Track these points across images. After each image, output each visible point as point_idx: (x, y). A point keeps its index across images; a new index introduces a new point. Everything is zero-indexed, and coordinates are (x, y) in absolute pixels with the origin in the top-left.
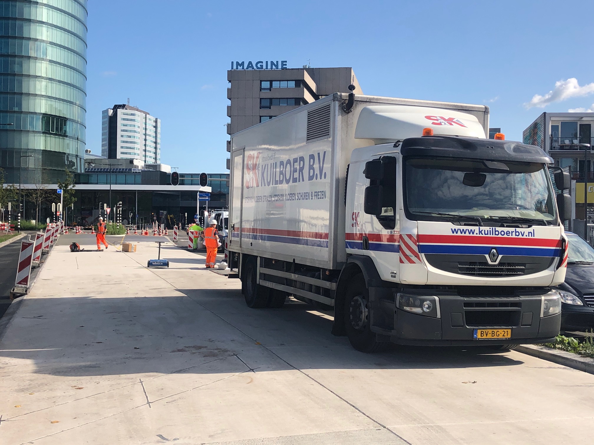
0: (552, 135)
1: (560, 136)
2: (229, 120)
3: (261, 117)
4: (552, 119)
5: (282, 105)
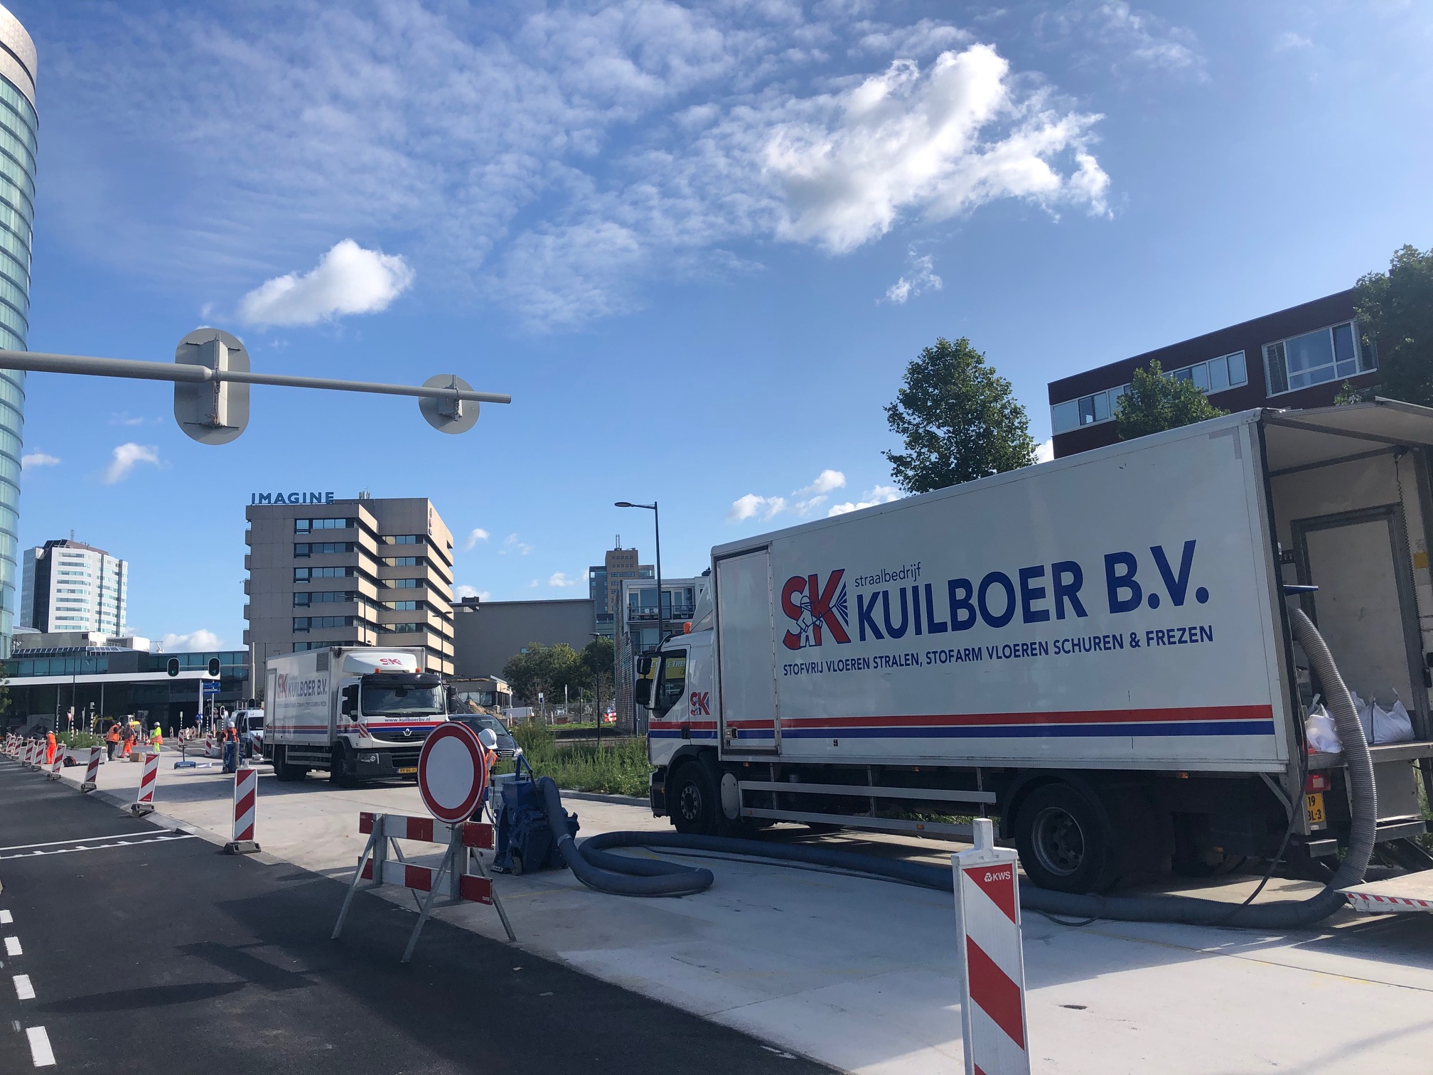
0: (630, 604)
1: (640, 606)
2: (247, 575)
3: (295, 569)
4: (631, 586)
5: (328, 552)
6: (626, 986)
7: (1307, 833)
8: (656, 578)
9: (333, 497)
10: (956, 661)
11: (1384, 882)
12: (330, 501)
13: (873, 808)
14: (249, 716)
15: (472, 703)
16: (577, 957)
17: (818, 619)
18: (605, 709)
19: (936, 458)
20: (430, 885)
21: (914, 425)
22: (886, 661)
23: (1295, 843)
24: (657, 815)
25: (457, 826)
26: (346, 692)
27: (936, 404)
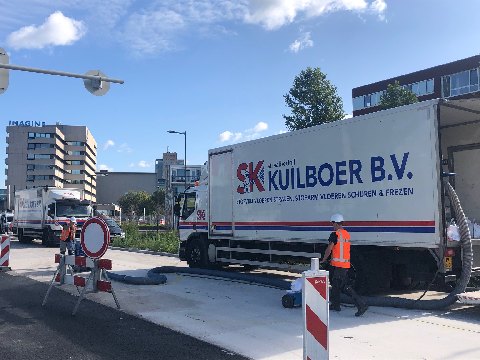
0: (173, 175)
1: (177, 176)
2: (7, 156)
3: (28, 154)
4: (173, 168)
5: (42, 147)
6: (165, 326)
7: (445, 272)
8: (184, 164)
9: (45, 124)
10: (308, 200)
11: (473, 292)
12: (44, 126)
13: (270, 259)
14: (7, 216)
15: (103, 214)
16: (145, 315)
17: (252, 181)
18: (161, 219)
19: (304, 118)
20: (85, 284)
21: (296, 104)
22: (279, 199)
23: (439, 276)
24: (181, 260)
25: (96, 260)
26: (49, 206)
27: (306, 94)
